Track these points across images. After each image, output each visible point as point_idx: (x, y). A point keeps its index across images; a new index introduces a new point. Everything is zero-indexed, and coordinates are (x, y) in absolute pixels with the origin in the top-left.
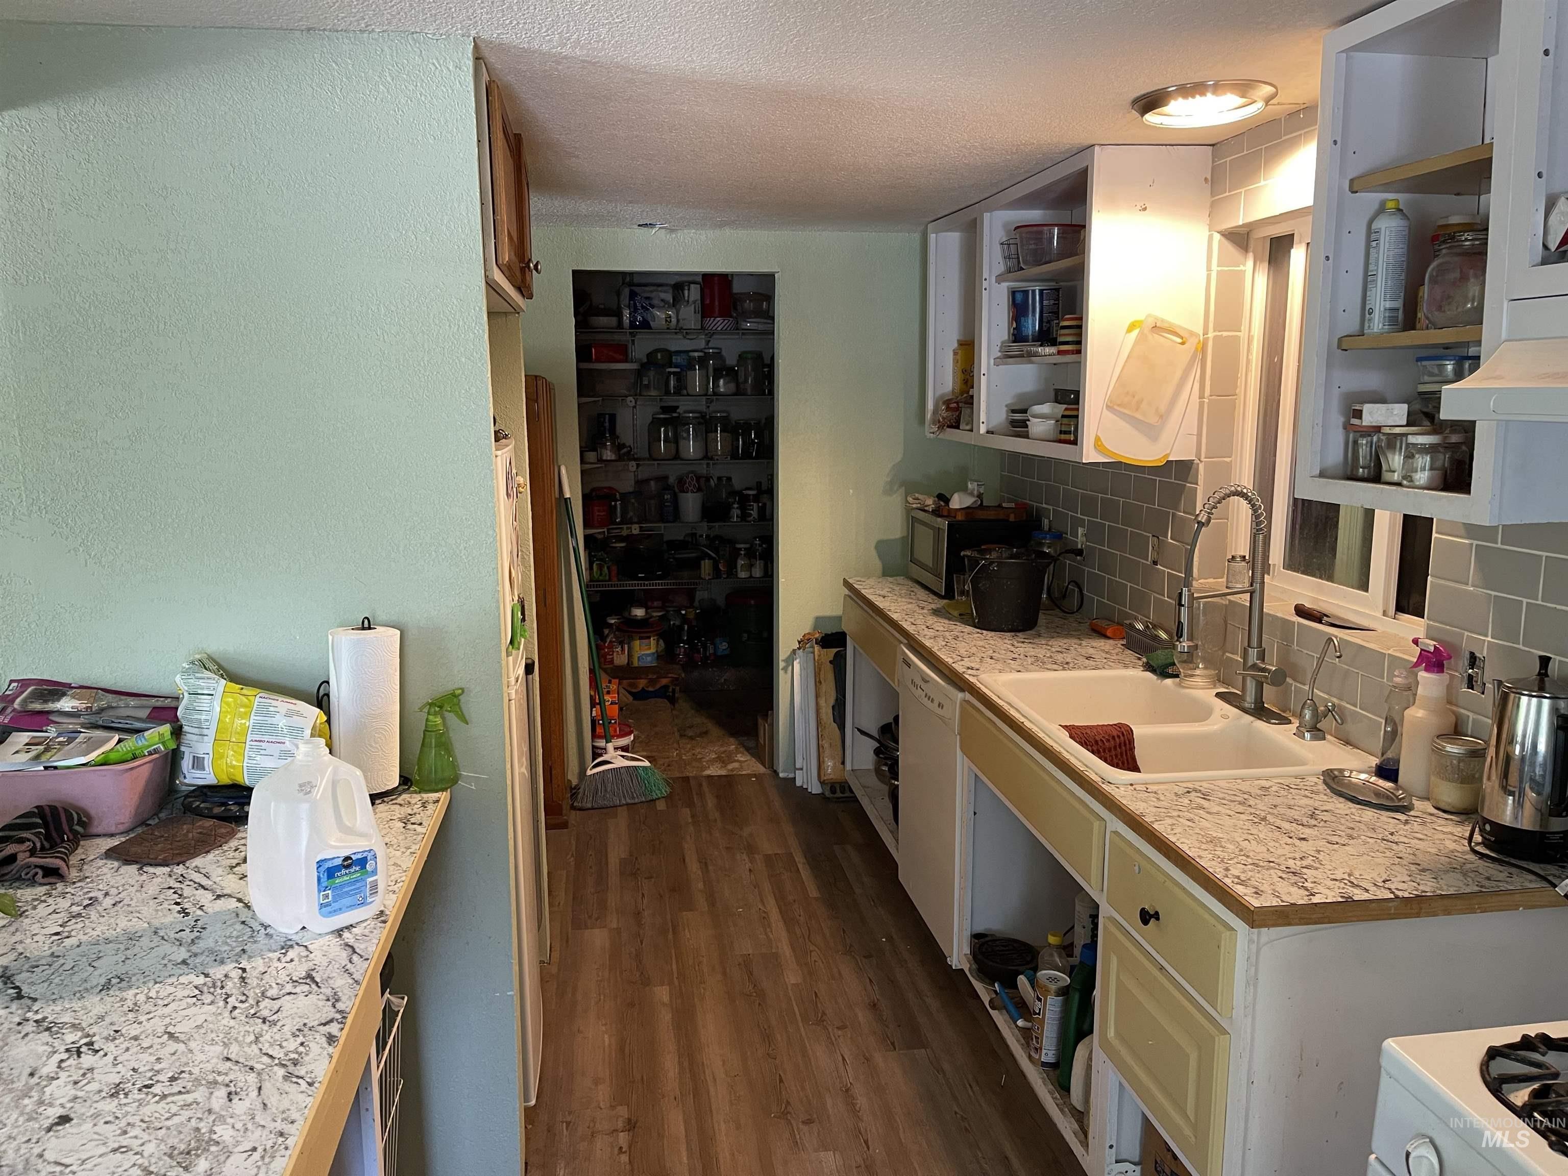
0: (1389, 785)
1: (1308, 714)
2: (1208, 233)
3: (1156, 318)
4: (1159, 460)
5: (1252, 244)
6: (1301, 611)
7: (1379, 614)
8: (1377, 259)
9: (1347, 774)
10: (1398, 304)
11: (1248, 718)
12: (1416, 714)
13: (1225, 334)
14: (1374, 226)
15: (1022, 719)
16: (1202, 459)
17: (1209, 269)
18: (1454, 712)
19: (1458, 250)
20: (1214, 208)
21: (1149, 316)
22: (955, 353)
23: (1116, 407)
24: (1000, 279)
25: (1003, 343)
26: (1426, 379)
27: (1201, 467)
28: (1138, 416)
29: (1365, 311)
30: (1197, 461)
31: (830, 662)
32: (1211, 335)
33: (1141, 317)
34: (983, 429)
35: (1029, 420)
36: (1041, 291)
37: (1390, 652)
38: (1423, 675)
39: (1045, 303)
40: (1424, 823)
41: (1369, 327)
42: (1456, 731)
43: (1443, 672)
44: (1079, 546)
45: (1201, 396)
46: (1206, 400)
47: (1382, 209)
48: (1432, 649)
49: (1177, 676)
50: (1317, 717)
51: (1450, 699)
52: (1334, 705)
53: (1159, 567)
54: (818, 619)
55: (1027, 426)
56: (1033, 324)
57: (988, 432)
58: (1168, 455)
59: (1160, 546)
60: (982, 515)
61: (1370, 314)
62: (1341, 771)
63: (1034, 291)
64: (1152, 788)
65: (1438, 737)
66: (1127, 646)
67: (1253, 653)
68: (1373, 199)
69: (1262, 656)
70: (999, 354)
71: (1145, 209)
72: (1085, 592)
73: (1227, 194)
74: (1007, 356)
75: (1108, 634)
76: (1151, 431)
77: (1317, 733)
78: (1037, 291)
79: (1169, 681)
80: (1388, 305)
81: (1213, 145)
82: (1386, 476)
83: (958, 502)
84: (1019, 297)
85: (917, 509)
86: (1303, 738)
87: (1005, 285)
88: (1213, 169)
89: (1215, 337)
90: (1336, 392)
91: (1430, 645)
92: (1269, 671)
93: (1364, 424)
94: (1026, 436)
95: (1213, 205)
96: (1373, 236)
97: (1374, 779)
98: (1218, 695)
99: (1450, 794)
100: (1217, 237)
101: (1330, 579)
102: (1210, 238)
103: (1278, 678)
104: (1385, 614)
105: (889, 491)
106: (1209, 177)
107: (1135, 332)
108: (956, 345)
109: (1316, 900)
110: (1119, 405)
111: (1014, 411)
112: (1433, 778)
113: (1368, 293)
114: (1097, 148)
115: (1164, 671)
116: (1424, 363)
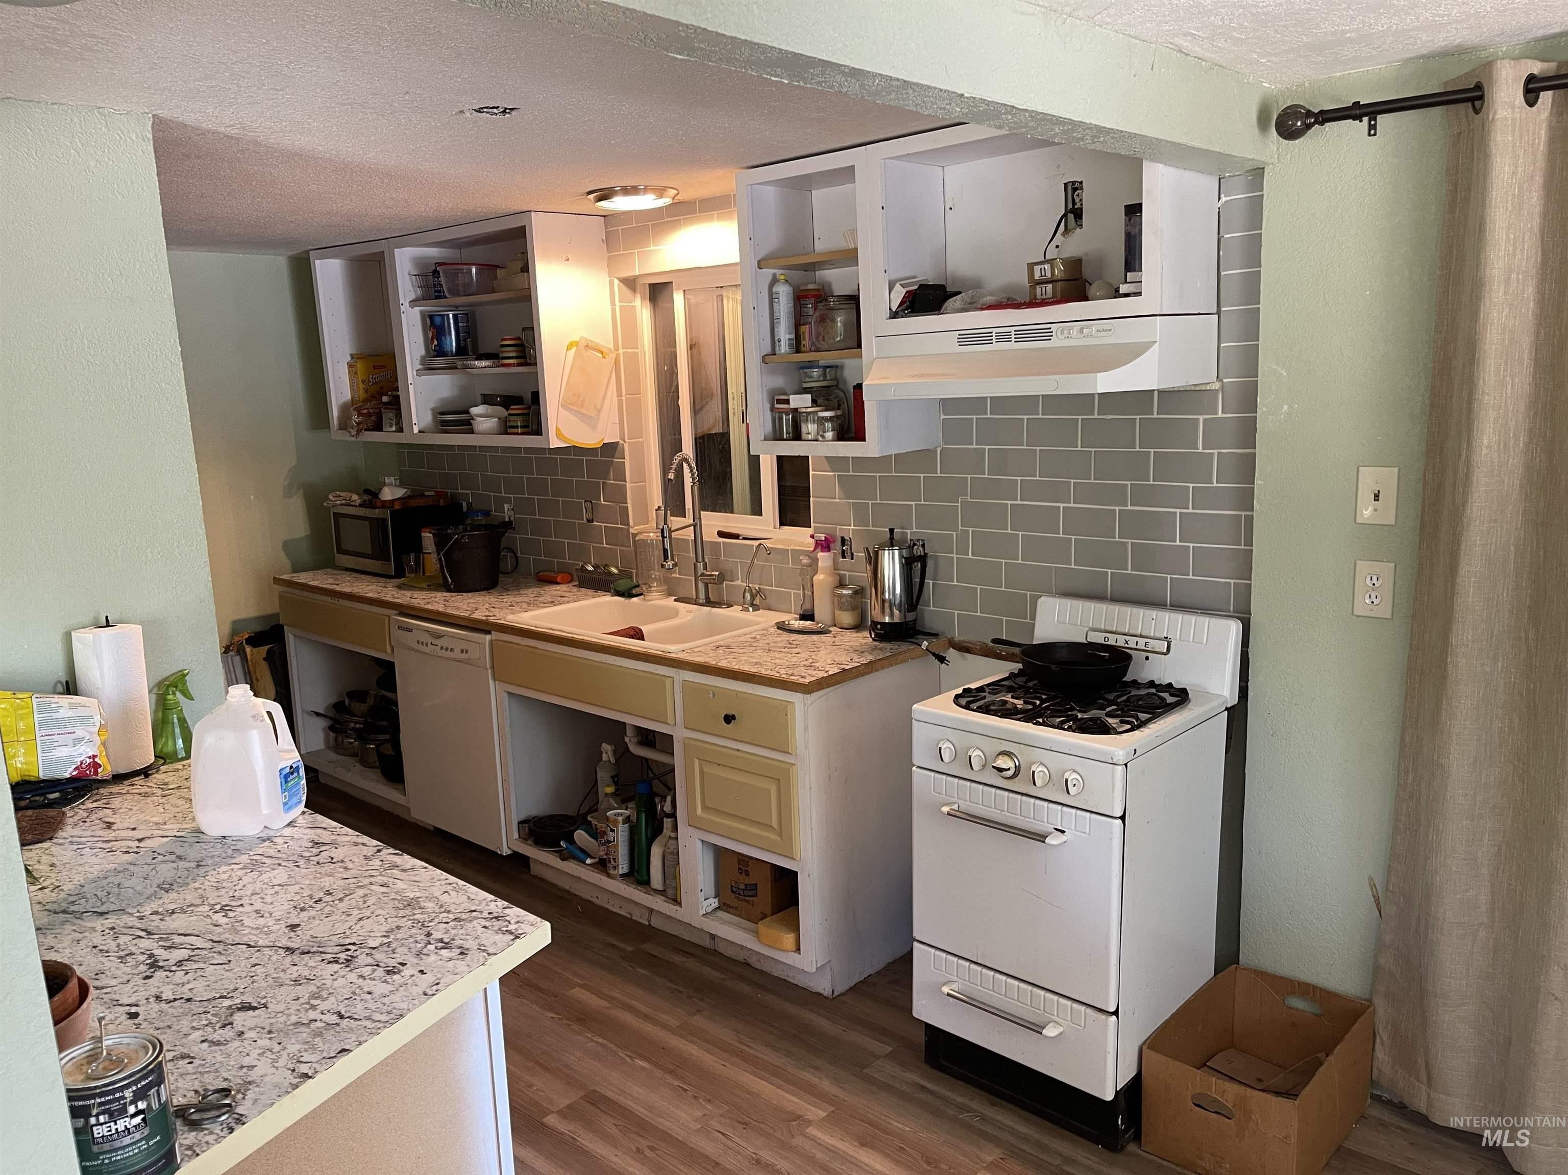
0: (808, 623)
1: (748, 596)
2: (608, 279)
3: (586, 339)
4: (599, 443)
5: (638, 288)
6: (721, 534)
7: (772, 528)
8: (779, 310)
9: (787, 623)
10: (793, 336)
11: (706, 609)
12: (819, 577)
13: (630, 350)
14: (774, 290)
15: (570, 635)
16: (627, 440)
17: (613, 303)
18: (839, 575)
19: (828, 307)
20: (611, 263)
21: (582, 338)
22: (350, 366)
23: (568, 406)
24: (414, 303)
25: (423, 358)
26: (807, 379)
27: (626, 446)
28: (584, 411)
29: (774, 341)
30: (621, 442)
31: (265, 659)
32: (621, 351)
33: (576, 338)
34: (416, 430)
35: (472, 419)
36: (455, 316)
37: (792, 547)
38: (820, 554)
39: (460, 324)
40: (842, 636)
41: (780, 350)
42: (841, 585)
43: (829, 551)
44: (507, 519)
45: (619, 395)
46: (624, 398)
47: (774, 281)
48: (824, 539)
49: (641, 594)
50: (753, 597)
51: (836, 567)
52: (759, 588)
53: (595, 523)
54: (234, 623)
55: (471, 424)
56: (452, 341)
57: (420, 432)
58: (603, 439)
59: (593, 508)
60: (413, 503)
61: (779, 342)
62: (783, 622)
63: (448, 315)
64: (696, 650)
65: (836, 587)
66: (581, 586)
67: (700, 566)
68: (768, 273)
69: (705, 568)
70: (420, 367)
71: (568, 260)
72: (519, 555)
73: (622, 252)
74: (428, 368)
75: (559, 580)
76: (590, 421)
77: (756, 608)
78: (451, 316)
79: (635, 599)
80: (787, 336)
81: (604, 216)
82: (804, 436)
83: (388, 494)
84: (438, 320)
85: (341, 505)
86: (748, 611)
87: (417, 309)
88: (606, 232)
89: (624, 352)
90: (765, 389)
91: (822, 537)
92: (715, 575)
93: (791, 407)
94: (472, 432)
95: (609, 258)
96: (774, 296)
97: (802, 622)
98: (675, 600)
99: (847, 618)
100: (616, 282)
101: (732, 512)
102: (611, 284)
103: (722, 578)
104: (775, 528)
105: (288, 493)
106: (604, 239)
107: (574, 350)
108: (349, 359)
109: (831, 673)
110: (570, 404)
111: (442, 413)
112: (837, 612)
113: (776, 330)
114: (533, 213)
115: (627, 594)
116: (805, 370)
